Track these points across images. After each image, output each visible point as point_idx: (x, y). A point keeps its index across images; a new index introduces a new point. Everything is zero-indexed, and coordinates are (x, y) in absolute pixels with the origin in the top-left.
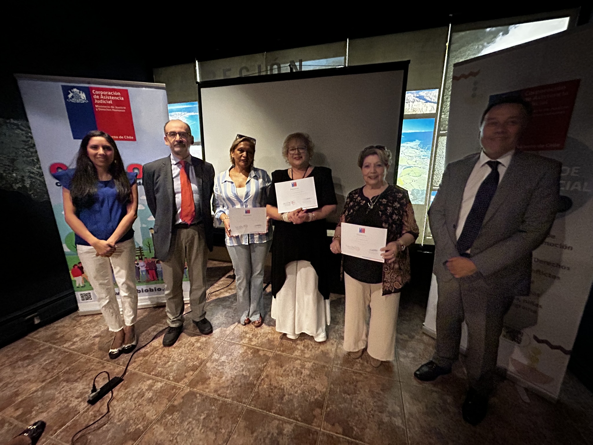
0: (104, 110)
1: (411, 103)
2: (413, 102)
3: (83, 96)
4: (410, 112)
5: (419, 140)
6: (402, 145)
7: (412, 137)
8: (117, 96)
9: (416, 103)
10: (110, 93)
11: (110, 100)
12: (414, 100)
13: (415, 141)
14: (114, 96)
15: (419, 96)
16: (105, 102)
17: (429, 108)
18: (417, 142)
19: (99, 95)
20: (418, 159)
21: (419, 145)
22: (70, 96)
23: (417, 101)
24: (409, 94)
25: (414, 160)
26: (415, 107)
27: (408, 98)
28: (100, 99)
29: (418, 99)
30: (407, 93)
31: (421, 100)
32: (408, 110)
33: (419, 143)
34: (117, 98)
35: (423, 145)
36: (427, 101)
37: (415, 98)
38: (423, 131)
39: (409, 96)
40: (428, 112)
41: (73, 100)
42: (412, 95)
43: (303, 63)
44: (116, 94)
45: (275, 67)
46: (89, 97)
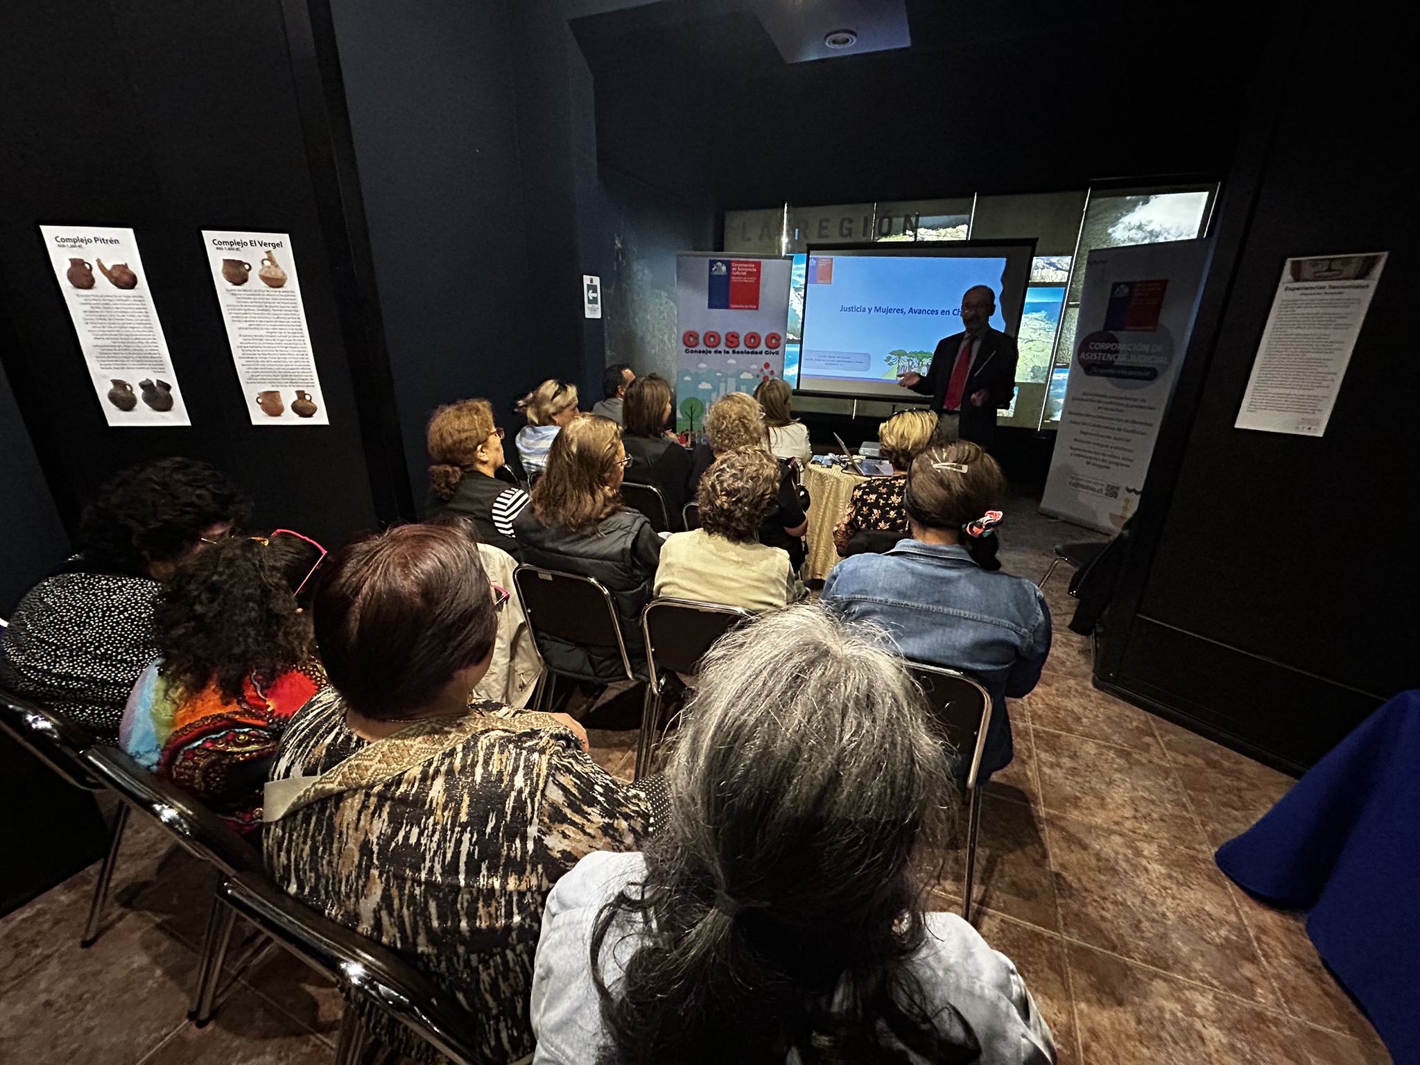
0: (738, 281)
1: (1038, 270)
2: (1041, 269)
3: (724, 268)
4: (1036, 279)
5: (1044, 311)
6: (1023, 316)
7: (1036, 308)
8: (751, 268)
9: (1045, 270)
10: (746, 266)
11: (744, 272)
12: (1043, 266)
13: (1040, 311)
15: (1049, 262)
16: (740, 273)
17: (1060, 277)
18: (1043, 313)
19: (737, 267)
20: (1042, 331)
21: (1044, 316)
22: (714, 269)
23: (1045, 267)
25: (1038, 332)
26: (1042, 274)
27: (1036, 264)
28: (736, 271)
29: (1046, 265)
30: (1036, 258)
31: (1051, 267)
32: (1036, 276)
34: (751, 270)
35: (1049, 318)
36: (1058, 269)
37: (1043, 264)
38: (1049, 301)
39: (1037, 261)
40: (1058, 281)
41: (715, 273)
42: (1041, 261)
43: (920, 218)
44: (750, 265)
45: (886, 220)
46: (729, 269)
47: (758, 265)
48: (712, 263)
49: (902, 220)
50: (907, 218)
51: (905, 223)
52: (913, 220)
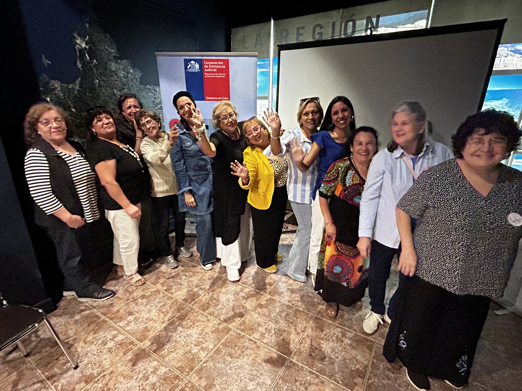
0: (210, 76)
1: (503, 58)
2: (506, 57)
3: (197, 66)
4: (500, 67)
5: (507, 98)
8: (220, 65)
9: (509, 58)
10: (216, 63)
11: (215, 68)
12: (508, 54)
13: (502, 99)
14: (219, 65)
15: (515, 50)
16: (211, 70)
19: (208, 65)
21: (507, 104)
22: (188, 67)
23: (511, 55)
24: (503, 48)
26: (507, 62)
27: (501, 52)
28: (208, 68)
29: (512, 53)
30: (500, 47)
31: (517, 55)
32: (498, 65)
33: (506, 102)
34: (220, 67)
37: (509, 52)
38: (514, 89)
39: (502, 50)
41: (190, 70)
42: (506, 49)
43: (380, 18)
44: (220, 63)
45: (351, 24)
46: (201, 67)
47: (226, 62)
48: (187, 62)
49: (365, 21)
50: (369, 20)
51: (367, 25)
52: (374, 20)
